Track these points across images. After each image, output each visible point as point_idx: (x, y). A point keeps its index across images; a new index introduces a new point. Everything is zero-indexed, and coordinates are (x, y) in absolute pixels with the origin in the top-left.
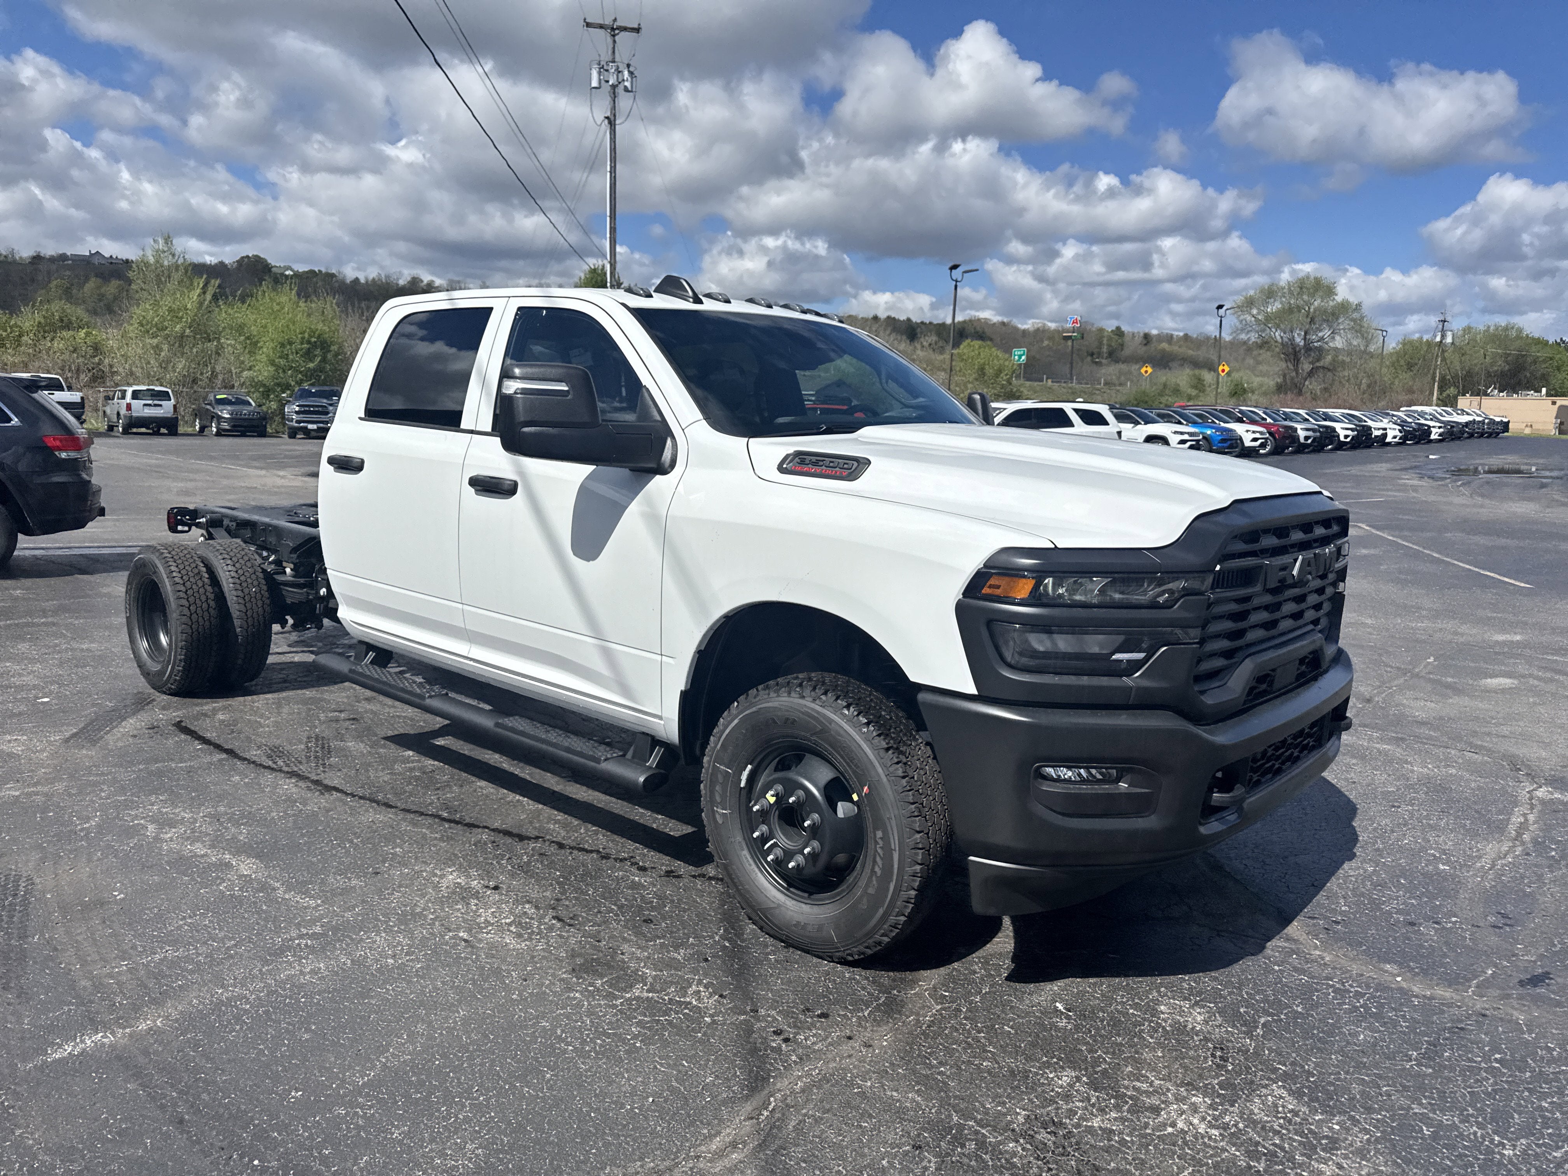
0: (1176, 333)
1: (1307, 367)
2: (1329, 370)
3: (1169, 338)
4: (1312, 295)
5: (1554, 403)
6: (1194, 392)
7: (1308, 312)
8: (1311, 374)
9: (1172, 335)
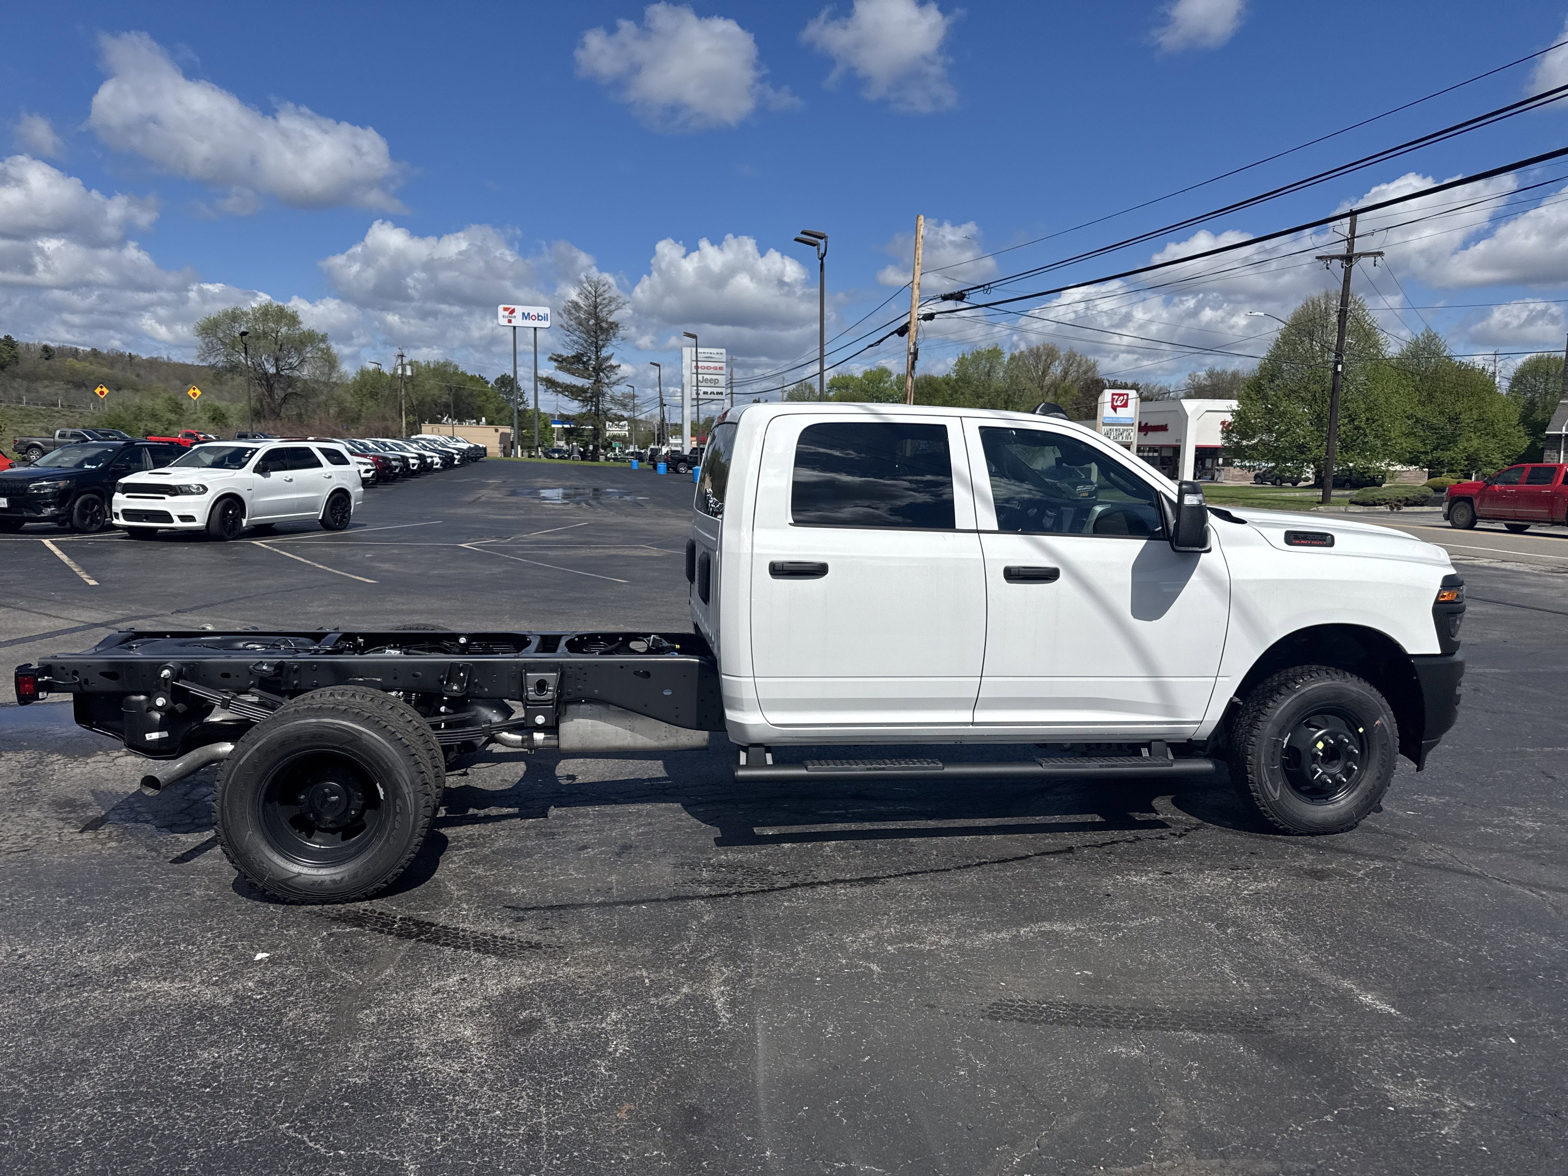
0: (81, 348)
1: (279, 394)
2: (303, 396)
3: (75, 353)
4: (278, 322)
5: (497, 431)
6: (173, 417)
7: (276, 338)
8: (285, 399)
9: (77, 350)
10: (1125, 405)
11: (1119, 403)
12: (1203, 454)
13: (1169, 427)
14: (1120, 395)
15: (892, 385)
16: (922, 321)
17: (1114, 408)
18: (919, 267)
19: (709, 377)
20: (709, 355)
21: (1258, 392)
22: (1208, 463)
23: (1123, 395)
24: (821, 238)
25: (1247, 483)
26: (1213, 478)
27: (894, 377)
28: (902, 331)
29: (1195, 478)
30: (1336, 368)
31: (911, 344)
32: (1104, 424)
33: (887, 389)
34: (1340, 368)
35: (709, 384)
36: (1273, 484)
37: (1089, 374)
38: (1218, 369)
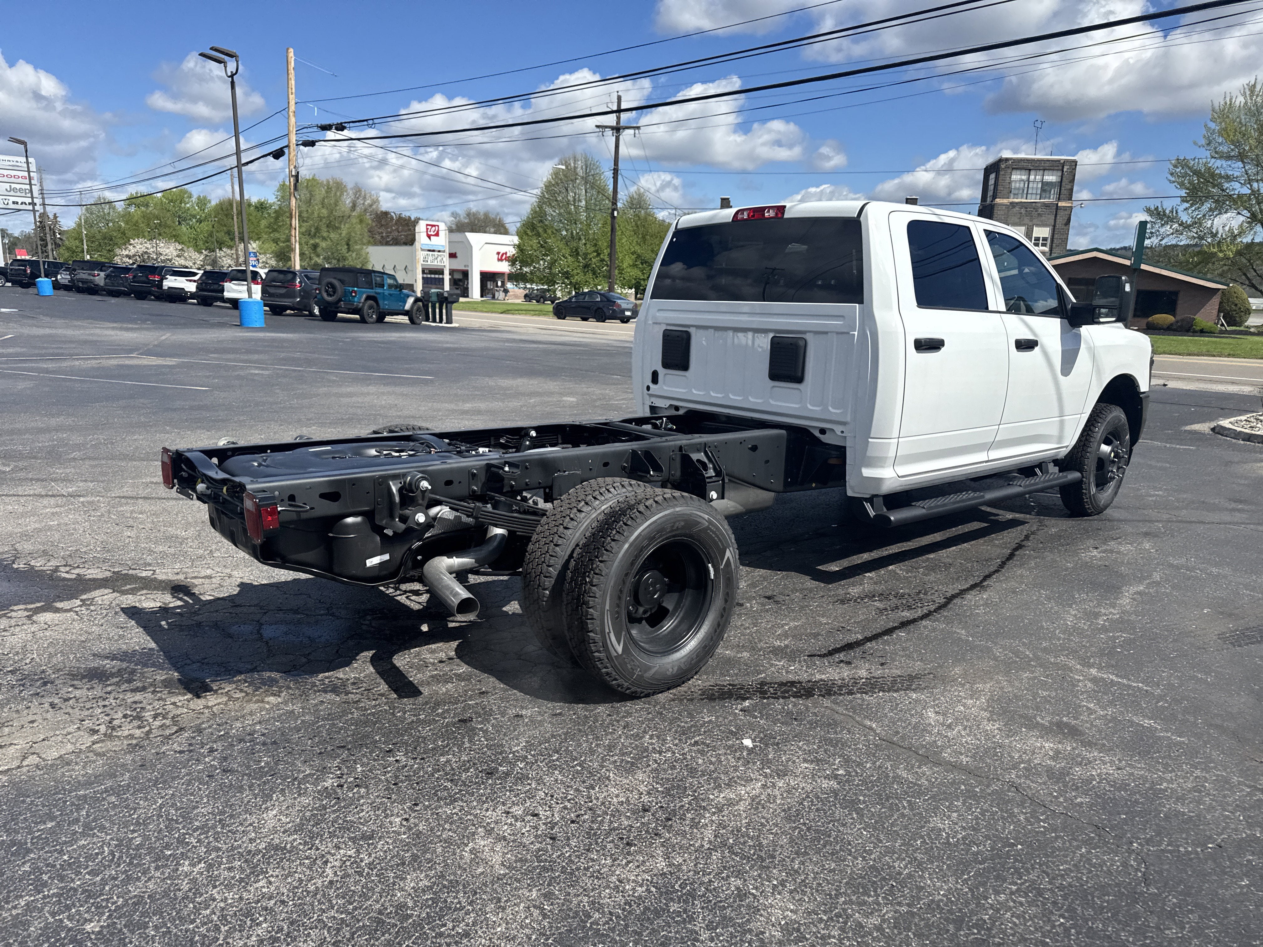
10: (437, 235)
11: (432, 233)
12: (487, 278)
13: (458, 255)
14: (433, 226)
15: (193, 206)
16: (302, 147)
17: (429, 236)
18: (293, 96)
19: (18, 186)
20: (15, 163)
21: (532, 230)
22: (490, 285)
23: (435, 226)
24: (231, 56)
25: (519, 301)
26: (494, 297)
27: (194, 199)
28: (278, 154)
29: (482, 296)
30: (613, 214)
31: (292, 167)
32: (422, 250)
33: (189, 209)
34: (616, 213)
35: (19, 194)
36: (538, 302)
37: (374, 207)
38: (474, 210)
